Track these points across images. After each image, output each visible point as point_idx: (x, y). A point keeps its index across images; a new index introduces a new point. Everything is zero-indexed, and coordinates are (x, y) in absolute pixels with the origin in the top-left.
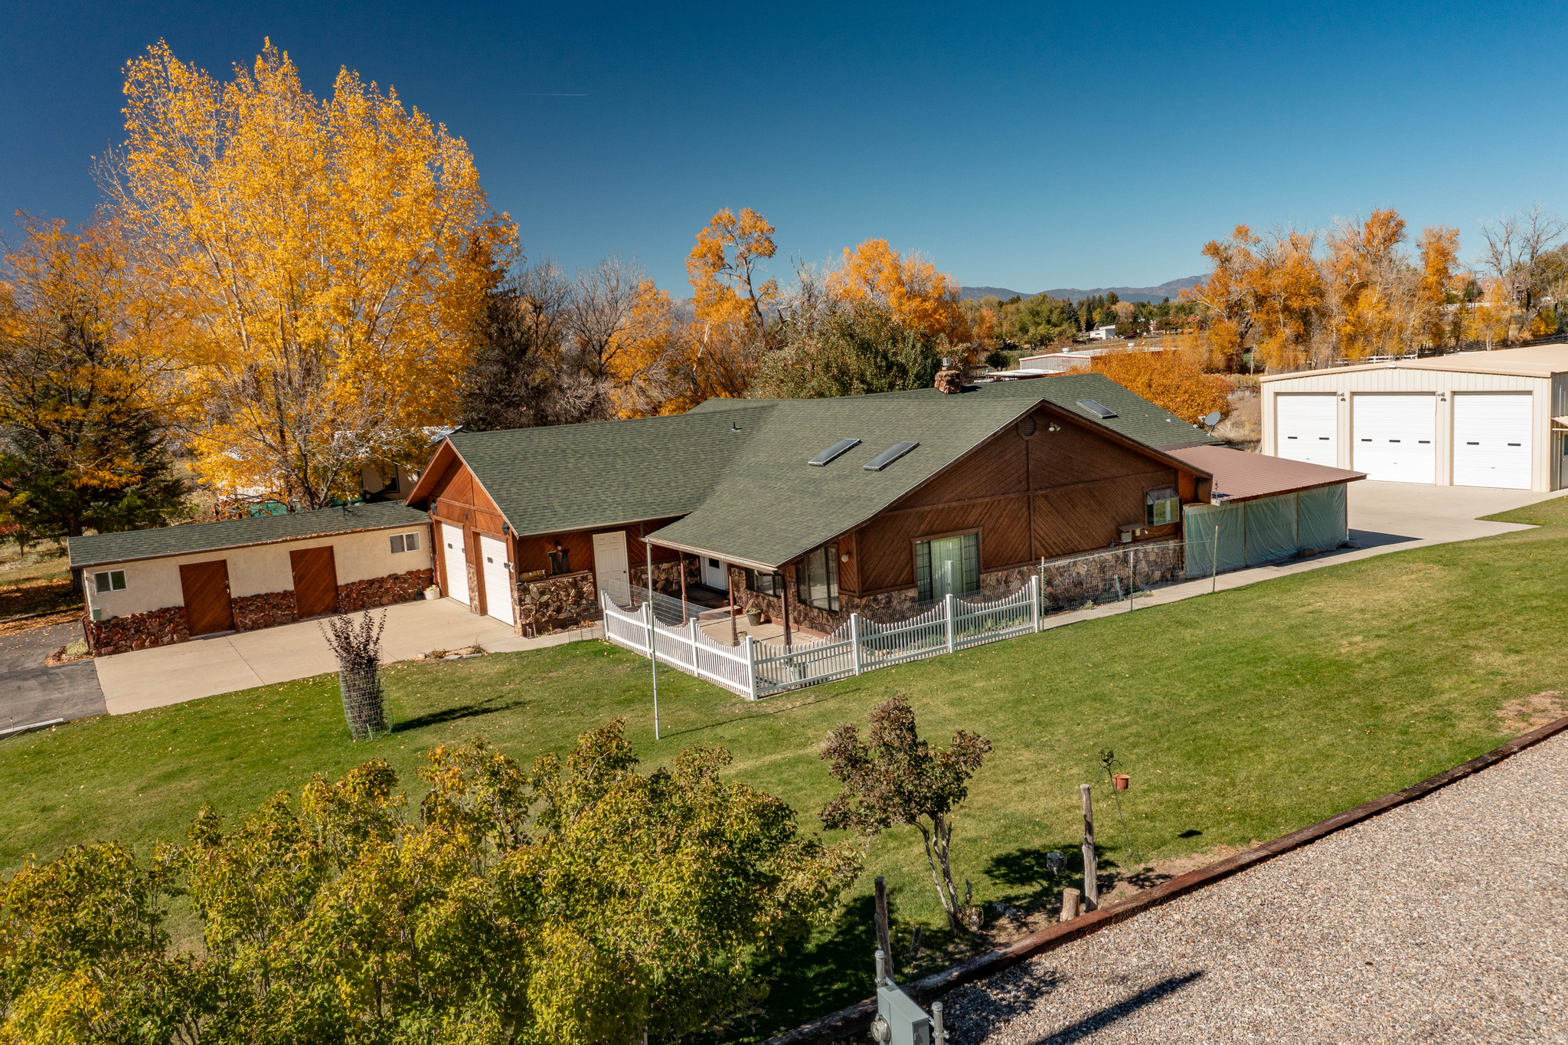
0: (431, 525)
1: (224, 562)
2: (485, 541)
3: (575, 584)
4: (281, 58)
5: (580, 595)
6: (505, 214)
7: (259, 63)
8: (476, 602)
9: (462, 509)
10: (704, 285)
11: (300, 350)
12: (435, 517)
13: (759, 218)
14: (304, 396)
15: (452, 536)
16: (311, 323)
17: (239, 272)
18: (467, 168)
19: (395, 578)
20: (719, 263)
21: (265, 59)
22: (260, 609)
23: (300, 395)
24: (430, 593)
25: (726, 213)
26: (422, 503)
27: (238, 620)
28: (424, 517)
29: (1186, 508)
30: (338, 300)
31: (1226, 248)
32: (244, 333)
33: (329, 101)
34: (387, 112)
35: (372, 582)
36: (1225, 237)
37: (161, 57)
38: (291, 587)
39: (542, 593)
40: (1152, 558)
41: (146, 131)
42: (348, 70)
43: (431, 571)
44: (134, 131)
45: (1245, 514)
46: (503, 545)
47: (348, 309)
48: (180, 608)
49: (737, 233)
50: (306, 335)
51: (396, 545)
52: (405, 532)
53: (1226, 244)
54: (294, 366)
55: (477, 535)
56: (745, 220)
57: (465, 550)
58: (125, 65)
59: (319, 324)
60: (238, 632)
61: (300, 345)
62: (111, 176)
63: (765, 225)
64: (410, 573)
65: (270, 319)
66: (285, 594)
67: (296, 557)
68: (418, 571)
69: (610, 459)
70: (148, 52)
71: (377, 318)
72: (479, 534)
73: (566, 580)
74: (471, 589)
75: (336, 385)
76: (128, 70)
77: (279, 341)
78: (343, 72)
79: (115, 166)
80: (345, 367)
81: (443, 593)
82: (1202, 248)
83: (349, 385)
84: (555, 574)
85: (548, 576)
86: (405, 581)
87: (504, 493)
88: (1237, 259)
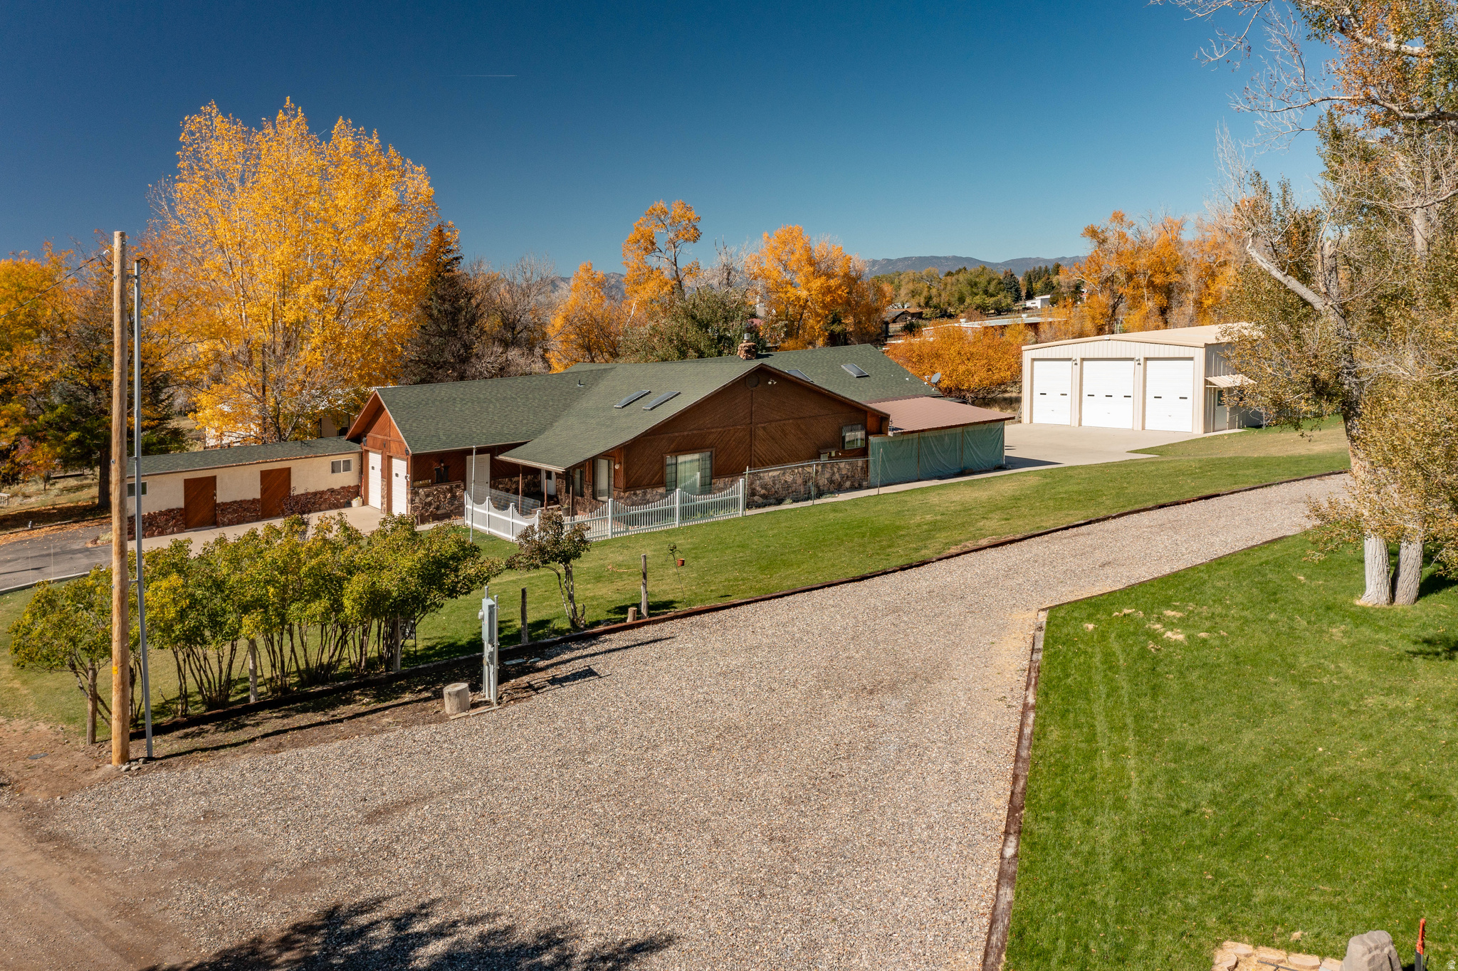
0: (362, 453)
1: (215, 478)
2: (395, 462)
3: (451, 490)
4: (296, 110)
5: (454, 497)
6: (450, 223)
7: (281, 116)
8: (385, 506)
9: (383, 440)
10: (635, 266)
11: (285, 328)
12: (365, 448)
13: (689, 209)
14: (283, 362)
15: (375, 460)
16: (295, 308)
17: (247, 270)
18: (425, 188)
19: (332, 491)
20: (651, 247)
21: (286, 114)
22: (235, 511)
23: (280, 361)
24: (355, 502)
25: (660, 204)
26: (357, 439)
27: (219, 519)
28: (357, 447)
29: (871, 438)
30: (316, 290)
31: (1103, 231)
32: (244, 315)
33: (327, 143)
34: (369, 148)
35: (315, 494)
36: (1102, 222)
37: (210, 114)
38: (258, 496)
39: (427, 496)
40: (844, 472)
41: (192, 168)
42: (344, 119)
43: (358, 487)
44: (184, 169)
45: (919, 443)
46: (405, 463)
47: (324, 296)
48: (181, 509)
49: (668, 222)
50: (290, 316)
51: (335, 468)
52: (342, 458)
53: (1103, 227)
54: (279, 339)
55: (390, 458)
56: (677, 210)
57: (382, 470)
58: (183, 120)
59: (300, 308)
60: (218, 527)
61: (285, 323)
62: (161, 199)
63: (693, 215)
64: (343, 488)
65: (265, 305)
66: (254, 501)
67: (264, 475)
68: (349, 487)
69: (485, 405)
70: (201, 111)
71: (345, 303)
72: (391, 457)
73: (447, 487)
74: (383, 497)
75: (308, 354)
76: (185, 123)
77: (270, 320)
78: (340, 121)
79: (165, 192)
80: (316, 341)
81: (365, 503)
82: (1082, 231)
83: (318, 353)
84: (438, 482)
85: (433, 484)
86: (339, 494)
87: (407, 426)
88: (1113, 240)
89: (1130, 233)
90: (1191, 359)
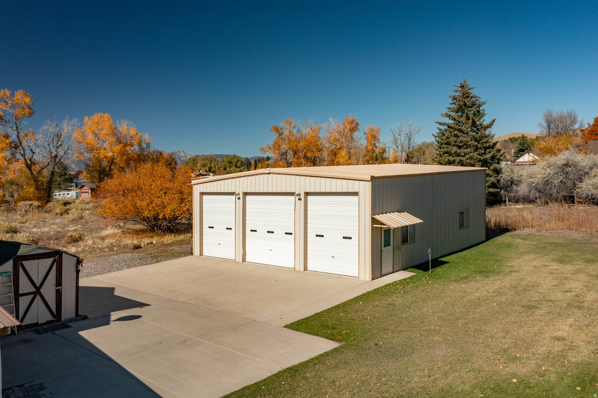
31: (281, 129)
36: (281, 124)
88: (286, 133)
89: (295, 131)
90: (356, 194)
